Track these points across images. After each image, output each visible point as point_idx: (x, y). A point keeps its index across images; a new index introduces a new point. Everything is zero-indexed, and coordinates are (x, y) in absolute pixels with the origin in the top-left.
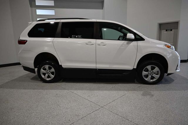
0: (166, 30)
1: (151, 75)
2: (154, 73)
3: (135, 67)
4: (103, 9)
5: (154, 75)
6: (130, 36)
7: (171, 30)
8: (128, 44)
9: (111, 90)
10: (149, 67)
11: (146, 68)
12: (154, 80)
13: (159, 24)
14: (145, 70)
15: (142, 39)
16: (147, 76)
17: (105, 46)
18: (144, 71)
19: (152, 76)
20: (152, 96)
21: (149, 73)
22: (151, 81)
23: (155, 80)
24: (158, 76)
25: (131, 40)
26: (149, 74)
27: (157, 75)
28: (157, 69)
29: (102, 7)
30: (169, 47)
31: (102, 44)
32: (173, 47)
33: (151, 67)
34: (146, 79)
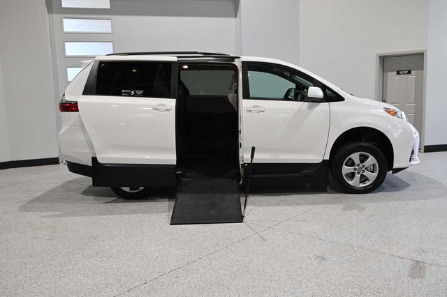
0: (398, 73)
1: (361, 173)
2: (366, 169)
3: (327, 158)
4: (236, 16)
5: (366, 173)
6: (315, 92)
7: (409, 72)
8: (310, 108)
9: (279, 204)
10: (355, 157)
11: (350, 159)
12: (368, 183)
13: (380, 57)
14: (347, 162)
15: (339, 98)
16: (352, 176)
17: (263, 113)
18: (346, 165)
19: (362, 175)
20: (363, 209)
21: (355, 169)
22: (362, 185)
23: (370, 183)
24: (375, 175)
25: (316, 100)
26: (357, 171)
27: (373, 172)
28: (371, 160)
29: (235, 12)
30: (395, 114)
31: (255, 109)
32: (403, 113)
33: (360, 155)
34: (351, 183)
